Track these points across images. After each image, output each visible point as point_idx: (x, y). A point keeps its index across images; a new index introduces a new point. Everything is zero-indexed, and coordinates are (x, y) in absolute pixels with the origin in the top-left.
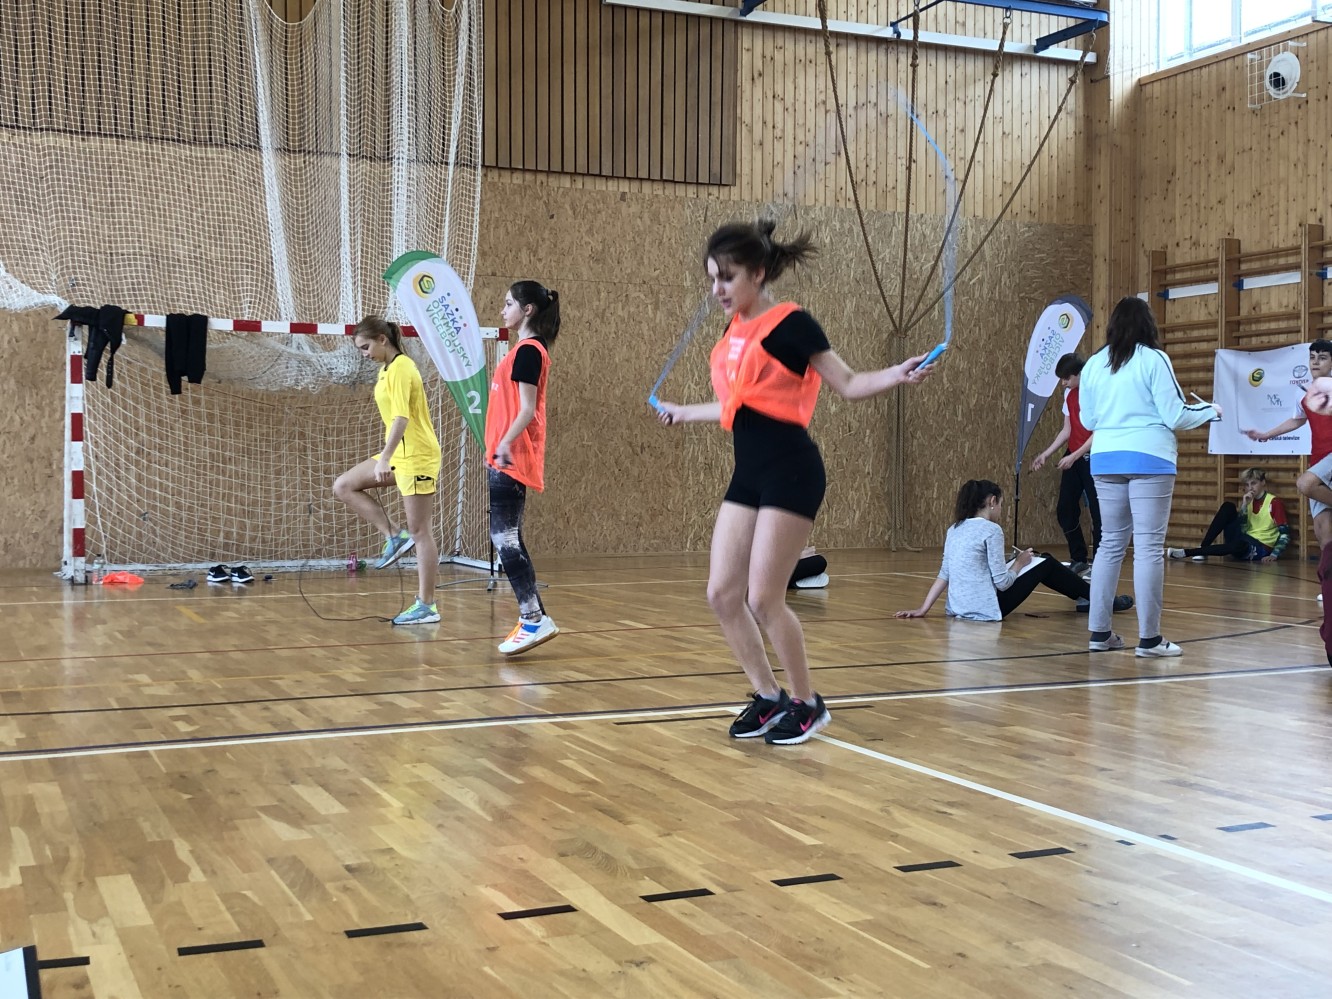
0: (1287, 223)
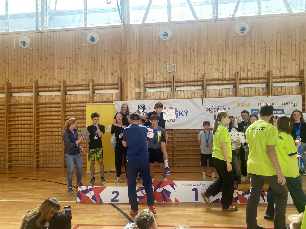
0: (27, 80)
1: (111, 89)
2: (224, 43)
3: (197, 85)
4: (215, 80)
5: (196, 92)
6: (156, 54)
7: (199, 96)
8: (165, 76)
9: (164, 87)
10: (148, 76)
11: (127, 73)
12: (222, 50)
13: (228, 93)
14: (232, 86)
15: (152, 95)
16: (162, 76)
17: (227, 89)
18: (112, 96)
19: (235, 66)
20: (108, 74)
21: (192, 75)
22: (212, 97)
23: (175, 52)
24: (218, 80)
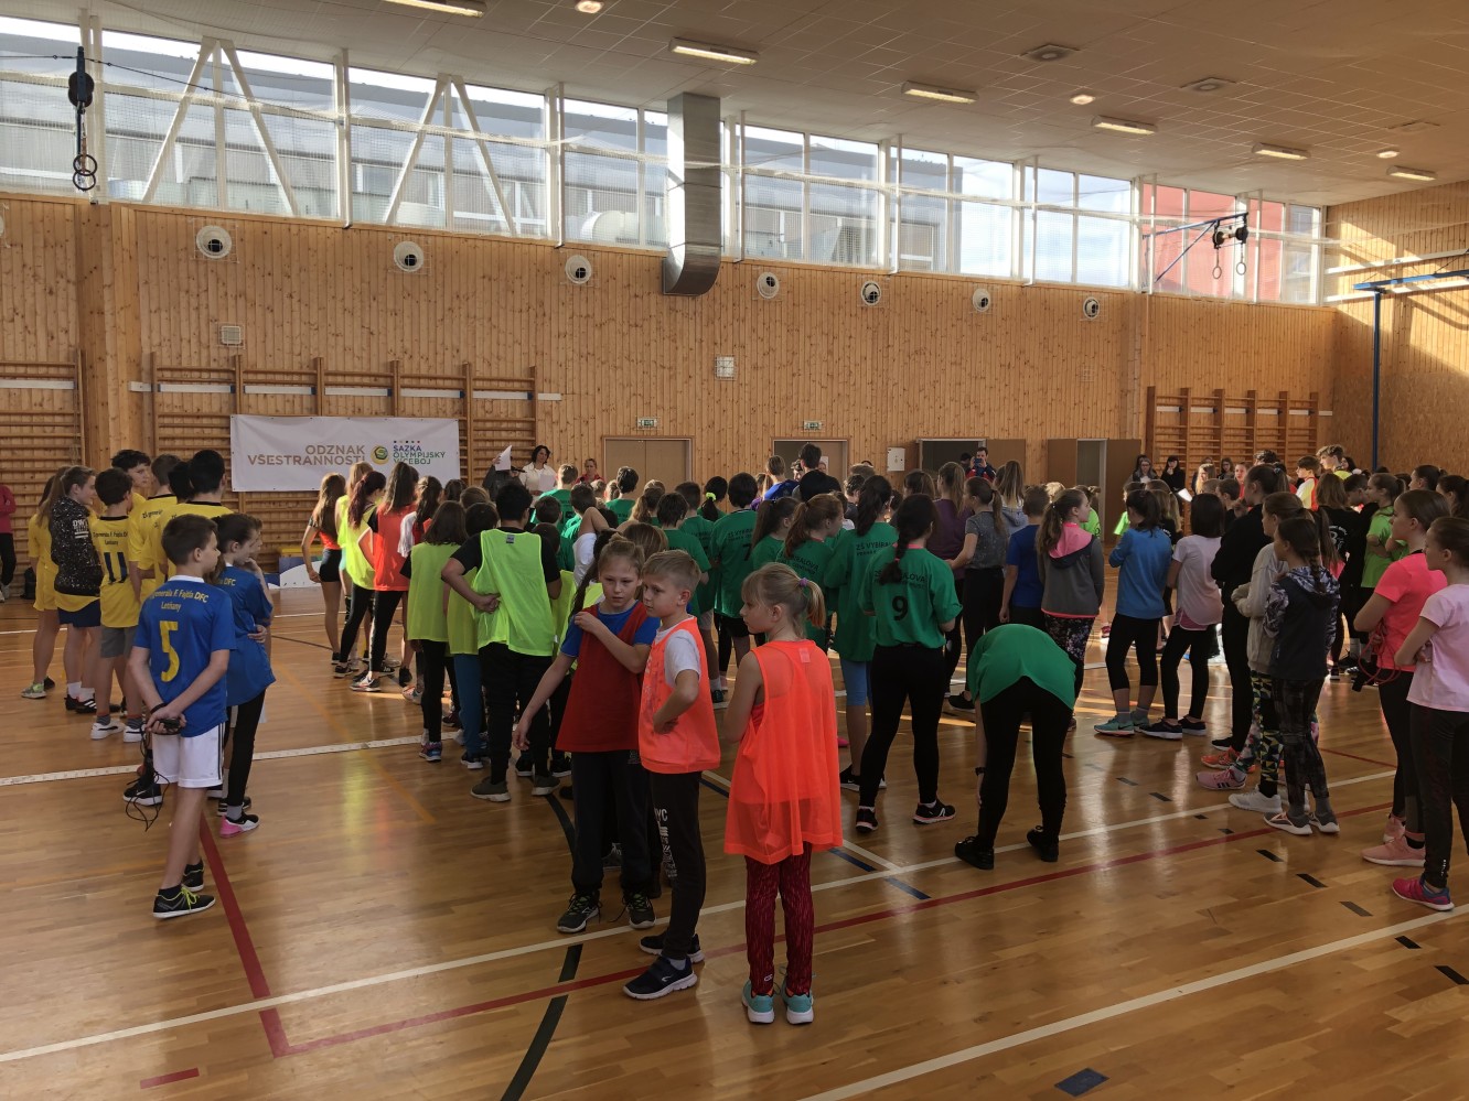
1: (48, 377)
2: (365, 286)
3: (300, 384)
4: (344, 375)
5: (297, 401)
6: (187, 292)
7: (305, 411)
8: (214, 353)
9: (210, 382)
10: (165, 349)
11: (103, 340)
12: (362, 301)
13: (375, 408)
14: (384, 392)
15: (176, 402)
16: (204, 353)
17: (374, 400)
18: (51, 398)
19: (391, 346)
20: (35, 334)
21: (287, 356)
22: (337, 414)
23: (243, 294)
24: (353, 375)
